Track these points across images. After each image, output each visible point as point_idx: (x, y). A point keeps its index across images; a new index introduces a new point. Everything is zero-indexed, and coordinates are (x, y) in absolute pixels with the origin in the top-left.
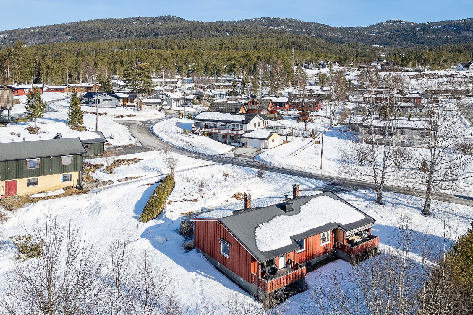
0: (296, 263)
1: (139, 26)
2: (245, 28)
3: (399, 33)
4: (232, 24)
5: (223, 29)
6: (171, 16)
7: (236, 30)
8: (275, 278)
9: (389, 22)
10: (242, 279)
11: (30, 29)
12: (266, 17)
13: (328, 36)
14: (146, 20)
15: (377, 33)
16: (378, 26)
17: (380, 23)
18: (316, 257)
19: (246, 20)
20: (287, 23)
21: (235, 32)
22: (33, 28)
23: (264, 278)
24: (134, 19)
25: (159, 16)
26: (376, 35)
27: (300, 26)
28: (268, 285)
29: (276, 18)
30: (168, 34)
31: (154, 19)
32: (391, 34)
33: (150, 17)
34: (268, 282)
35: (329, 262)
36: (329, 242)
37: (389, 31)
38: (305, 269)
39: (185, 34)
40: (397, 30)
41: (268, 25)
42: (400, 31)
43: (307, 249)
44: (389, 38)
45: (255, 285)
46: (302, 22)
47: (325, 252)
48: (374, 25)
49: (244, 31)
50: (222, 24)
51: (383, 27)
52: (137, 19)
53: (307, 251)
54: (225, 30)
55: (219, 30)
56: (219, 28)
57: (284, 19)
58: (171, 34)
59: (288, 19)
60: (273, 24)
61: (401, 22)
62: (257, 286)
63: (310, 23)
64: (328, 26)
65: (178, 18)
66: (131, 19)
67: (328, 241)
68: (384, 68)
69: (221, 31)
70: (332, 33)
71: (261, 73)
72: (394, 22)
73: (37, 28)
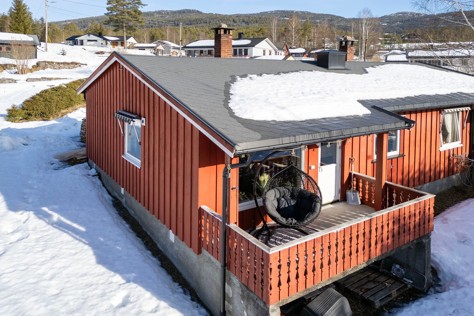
0: (386, 183)
1: (161, 18)
2: (260, 18)
3: (410, 23)
4: (249, 16)
5: (240, 20)
6: (191, 9)
7: (252, 20)
8: (306, 234)
9: (400, 13)
10: (172, 237)
11: (63, 22)
12: (280, 10)
13: (340, 25)
14: (167, 13)
15: (389, 23)
16: (390, 17)
17: (391, 14)
18: (427, 179)
19: (261, 13)
20: (300, 15)
21: (250, 22)
22: (66, 21)
23: (257, 235)
24: (156, 12)
25: (180, 9)
26: (388, 24)
27: (314, 18)
28: (274, 265)
29: (290, 11)
30: (188, 24)
31: (175, 12)
32: (403, 23)
33: (171, 11)
34: (273, 251)
35: (466, 199)
36: (457, 144)
37: (400, 21)
38: (432, 202)
39: (203, 25)
40: (408, 20)
41: (283, 17)
42: (411, 21)
43: (406, 153)
44: (400, 27)
45: (213, 259)
46: (314, 14)
47: (450, 171)
48: (385, 16)
49: (259, 21)
50: (238, 16)
51: (395, 17)
52: (159, 12)
53: (406, 158)
54: (241, 21)
55: (236, 20)
56: (235, 19)
57: (298, 12)
58: (190, 24)
59: (301, 12)
60: (287, 16)
61: (411, 13)
62: (219, 264)
63: (322, 14)
64: (340, 17)
65: (197, 11)
66: (154, 12)
67: (454, 139)
68: (404, 39)
69: (238, 22)
70: (344, 23)
71: (274, 33)
72: (405, 13)
73: (69, 21)
